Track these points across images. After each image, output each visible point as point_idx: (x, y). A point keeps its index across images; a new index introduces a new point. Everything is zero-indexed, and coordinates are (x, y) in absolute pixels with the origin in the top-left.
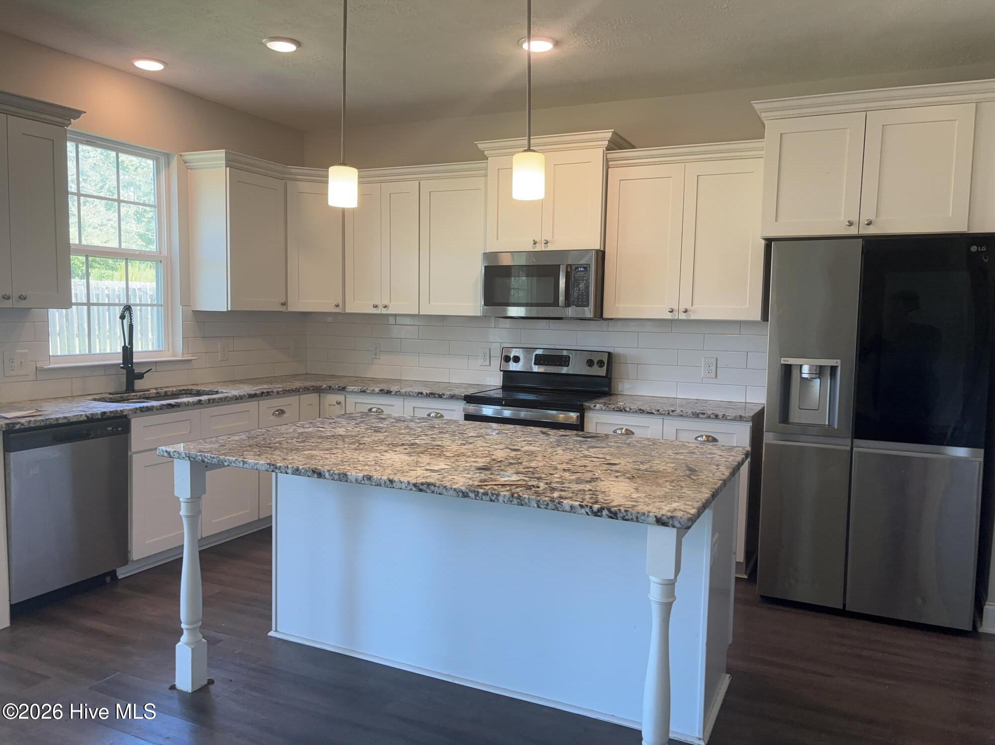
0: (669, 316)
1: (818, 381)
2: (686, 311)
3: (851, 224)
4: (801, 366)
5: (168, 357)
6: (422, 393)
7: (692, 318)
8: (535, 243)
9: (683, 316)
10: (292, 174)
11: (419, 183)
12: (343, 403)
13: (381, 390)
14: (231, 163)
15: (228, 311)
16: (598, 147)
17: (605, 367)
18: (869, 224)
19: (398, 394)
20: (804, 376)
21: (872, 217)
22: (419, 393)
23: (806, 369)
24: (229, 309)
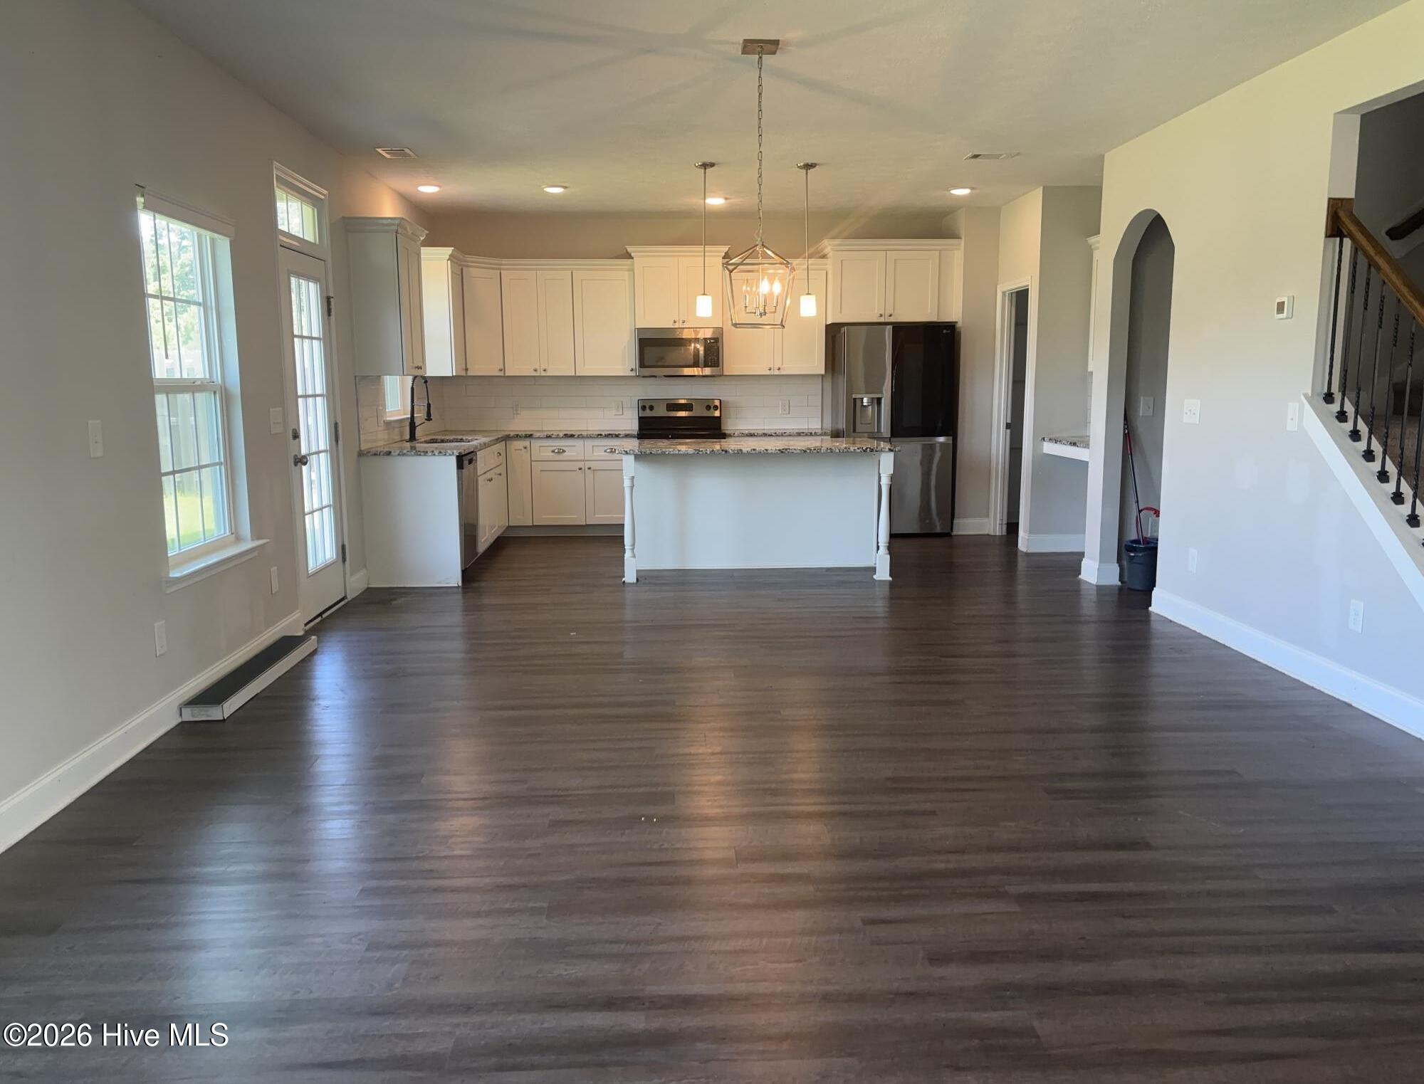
0: (768, 373)
1: (870, 407)
2: (779, 369)
3: (881, 315)
4: (862, 399)
5: (401, 415)
6: (601, 435)
7: (782, 373)
8: (675, 322)
9: (777, 373)
10: (467, 262)
11: (572, 273)
12: (529, 446)
13: (565, 435)
14: (452, 258)
15: (453, 376)
16: (719, 256)
17: (719, 410)
18: (890, 316)
19: (580, 437)
20: (865, 404)
21: (892, 312)
22: (599, 435)
23: (865, 400)
24: (454, 374)
